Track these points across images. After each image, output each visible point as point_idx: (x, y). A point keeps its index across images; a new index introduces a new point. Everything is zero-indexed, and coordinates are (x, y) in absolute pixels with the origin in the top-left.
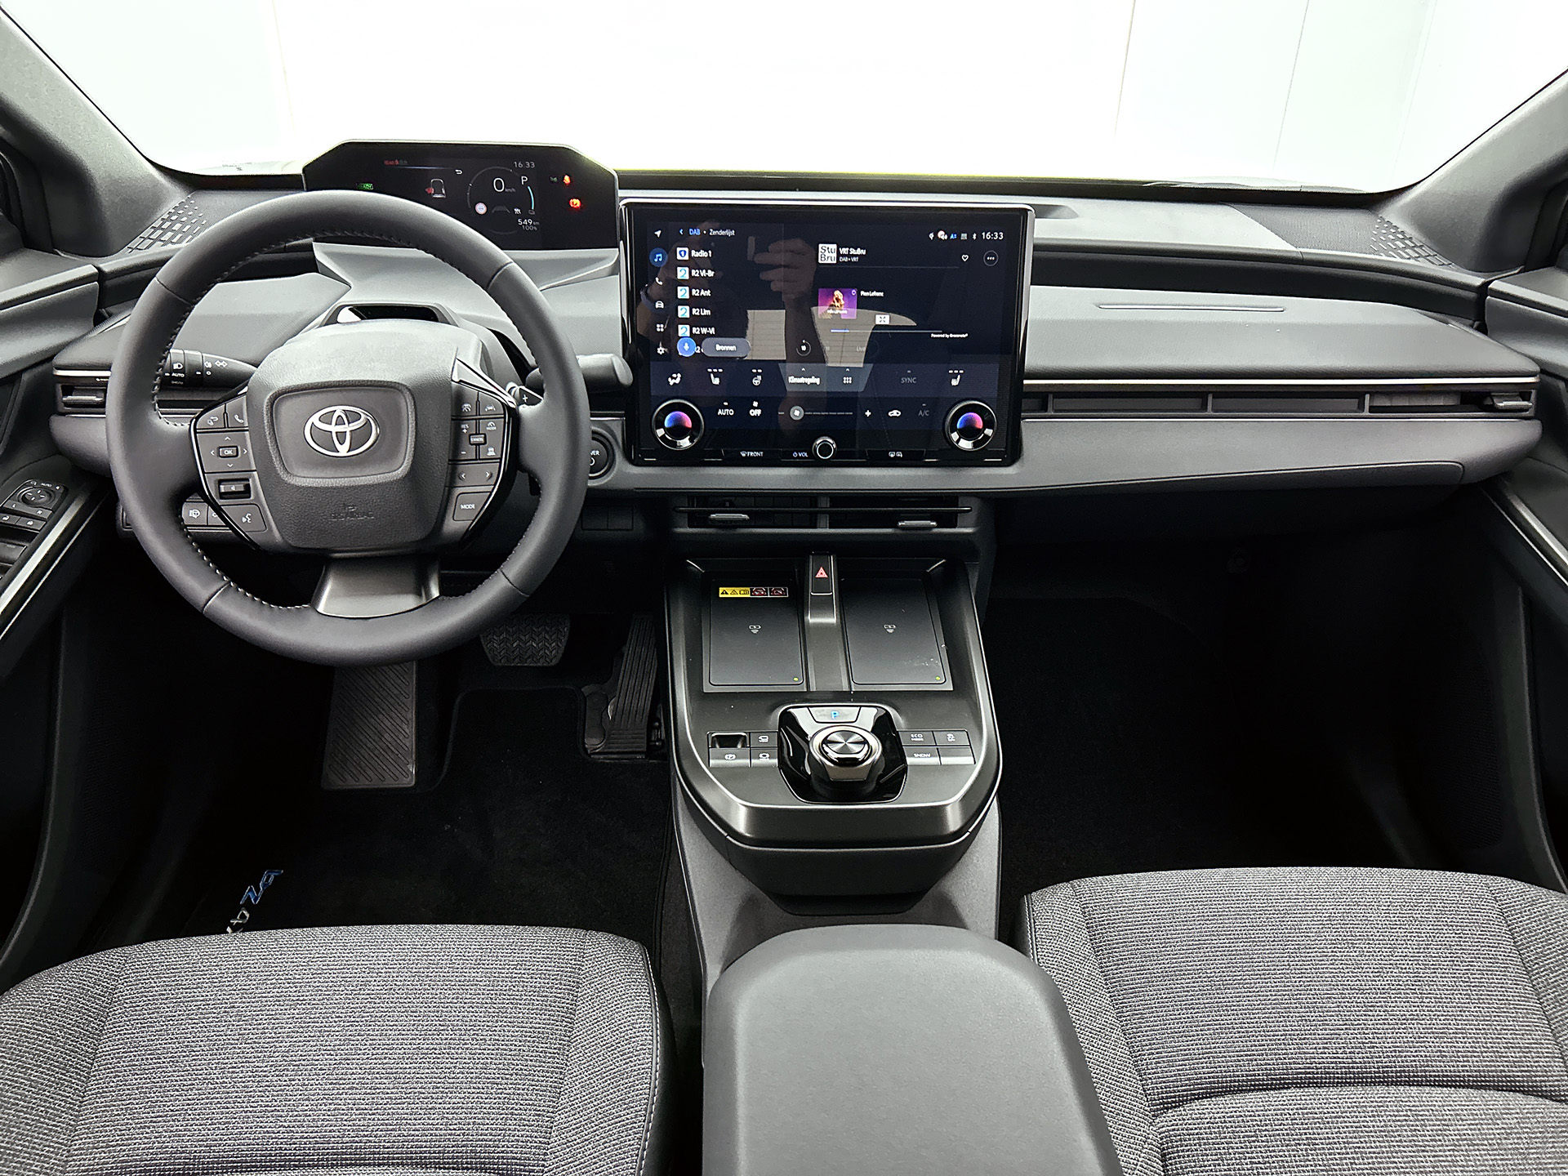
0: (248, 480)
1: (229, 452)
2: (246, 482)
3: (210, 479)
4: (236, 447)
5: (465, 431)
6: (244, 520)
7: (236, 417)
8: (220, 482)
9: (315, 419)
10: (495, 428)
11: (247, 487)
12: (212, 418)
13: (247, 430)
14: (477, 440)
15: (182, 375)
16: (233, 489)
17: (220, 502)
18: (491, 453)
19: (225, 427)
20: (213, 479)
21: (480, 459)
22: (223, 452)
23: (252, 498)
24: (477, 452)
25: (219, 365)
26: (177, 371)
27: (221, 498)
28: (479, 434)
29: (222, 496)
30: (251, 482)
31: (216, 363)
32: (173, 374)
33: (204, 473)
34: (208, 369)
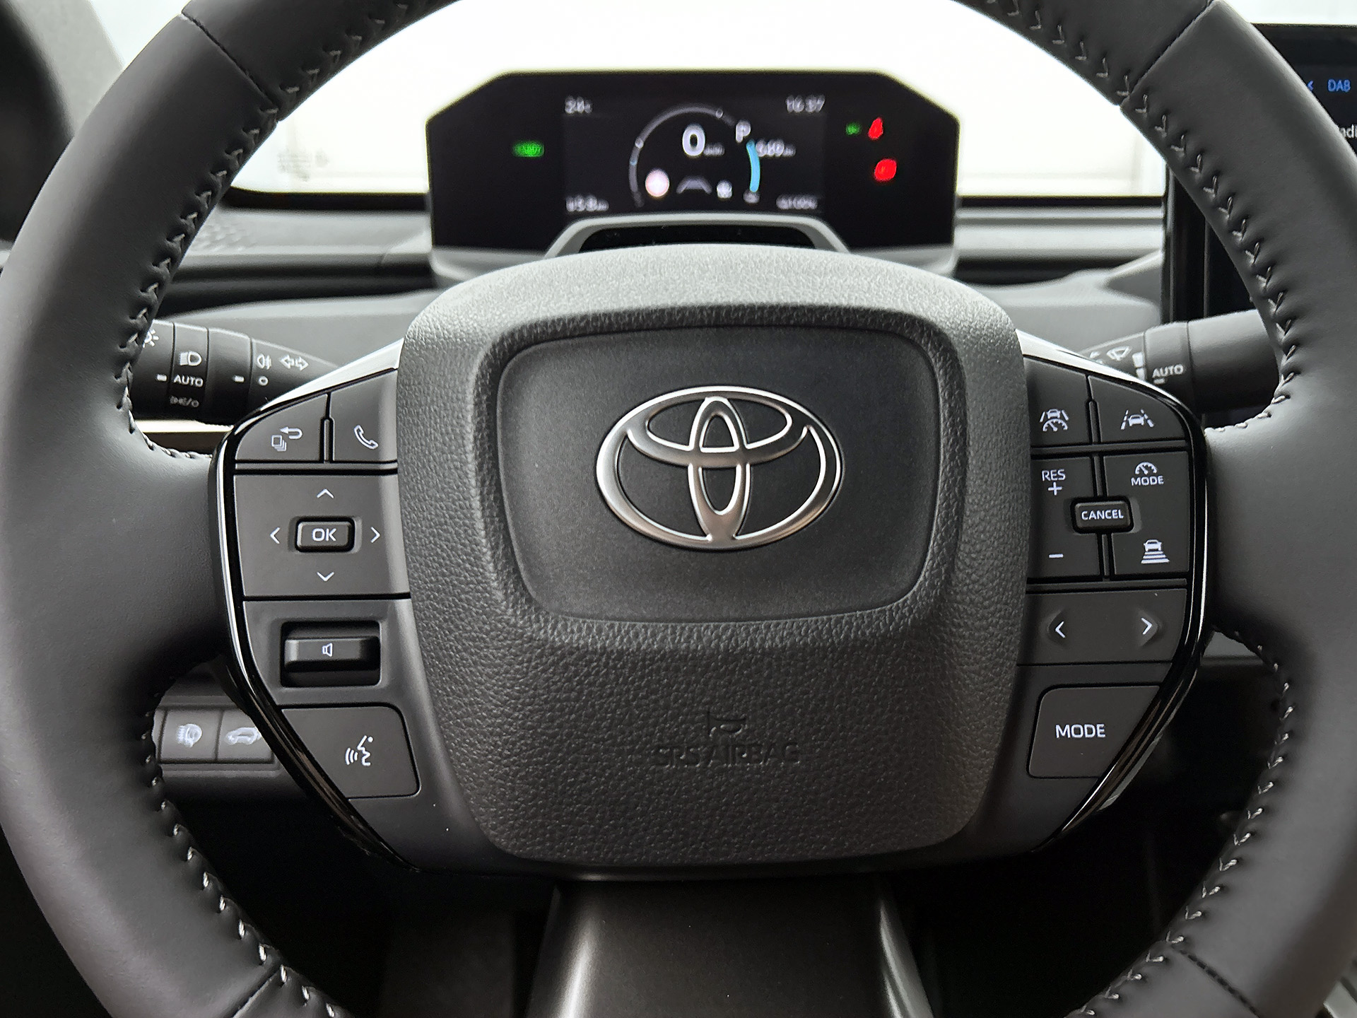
0: (373, 625)
1: (327, 535)
2: (370, 634)
3: (256, 620)
4: (350, 520)
5: (1055, 489)
6: (350, 757)
7: (359, 432)
8: (288, 629)
9: (629, 424)
10: (1160, 480)
11: (372, 647)
12: (286, 430)
13: (394, 472)
14: (1104, 515)
15: (198, 382)
16: (327, 651)
17: (279, 694)
18: (1154, 554)
19: (321, 460)
20: (267, 620)
21: (1112, 577)
22: (307, 532)
23: (384, 681)
24: (1105, 555)
25: (289, 366)
26: (187, 371)
27: (286, 681)
28: (1104, 498)
29: (290, 674)
30: (383, 634)
31: (283, 361)
32: (177, 379)
33: (239, 597)
34: (263, 372)
